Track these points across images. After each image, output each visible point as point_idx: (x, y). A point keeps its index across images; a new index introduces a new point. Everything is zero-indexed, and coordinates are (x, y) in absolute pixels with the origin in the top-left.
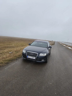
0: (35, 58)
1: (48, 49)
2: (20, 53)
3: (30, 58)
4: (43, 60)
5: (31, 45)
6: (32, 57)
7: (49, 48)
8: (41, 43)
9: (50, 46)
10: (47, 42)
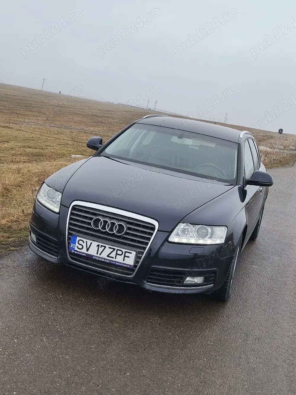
0: (130, 261)
1: (243, 194)
2: (12, 211)
3: (93, 251)
4: (198, 280)
5: (108, 150)
6: (108, 251)
7: (251, 190)
8: (188, 142)
9: (262, 169)
10: (242, 134)
